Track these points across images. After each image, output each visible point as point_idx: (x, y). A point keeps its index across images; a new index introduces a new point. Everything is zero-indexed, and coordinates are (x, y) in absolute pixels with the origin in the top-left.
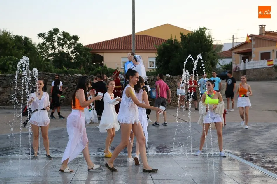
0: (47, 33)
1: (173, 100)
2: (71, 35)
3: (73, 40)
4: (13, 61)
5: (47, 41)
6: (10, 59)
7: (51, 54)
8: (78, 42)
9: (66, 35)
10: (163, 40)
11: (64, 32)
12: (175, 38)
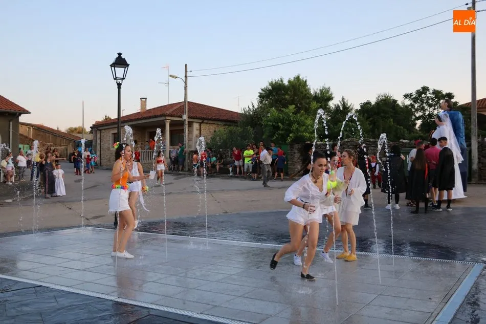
0: (414, 93)
2: (444, 93)
5: (416, 102)
7: (420, 116)
9: (437, 94)
11: (434, 90)
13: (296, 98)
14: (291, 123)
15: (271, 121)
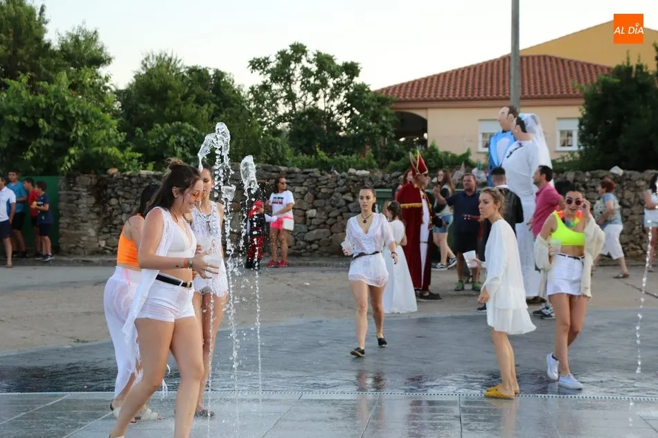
0: (273, 58)
1: (632, 241)
2: (339, 62)
3: (345, 76)
4: (186, 136)
5: (275, 79)
6: (178, 131)
7: (285, 114)
8: (357, 80)
9: (324, 62)
10: (602, 68)
11: (319, 54)
12: (639, 61)
13: (21, 52)
14: (68, 122)
15: (14, 113)
